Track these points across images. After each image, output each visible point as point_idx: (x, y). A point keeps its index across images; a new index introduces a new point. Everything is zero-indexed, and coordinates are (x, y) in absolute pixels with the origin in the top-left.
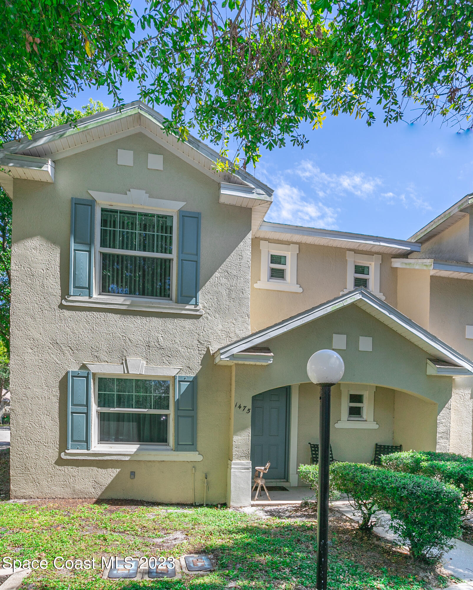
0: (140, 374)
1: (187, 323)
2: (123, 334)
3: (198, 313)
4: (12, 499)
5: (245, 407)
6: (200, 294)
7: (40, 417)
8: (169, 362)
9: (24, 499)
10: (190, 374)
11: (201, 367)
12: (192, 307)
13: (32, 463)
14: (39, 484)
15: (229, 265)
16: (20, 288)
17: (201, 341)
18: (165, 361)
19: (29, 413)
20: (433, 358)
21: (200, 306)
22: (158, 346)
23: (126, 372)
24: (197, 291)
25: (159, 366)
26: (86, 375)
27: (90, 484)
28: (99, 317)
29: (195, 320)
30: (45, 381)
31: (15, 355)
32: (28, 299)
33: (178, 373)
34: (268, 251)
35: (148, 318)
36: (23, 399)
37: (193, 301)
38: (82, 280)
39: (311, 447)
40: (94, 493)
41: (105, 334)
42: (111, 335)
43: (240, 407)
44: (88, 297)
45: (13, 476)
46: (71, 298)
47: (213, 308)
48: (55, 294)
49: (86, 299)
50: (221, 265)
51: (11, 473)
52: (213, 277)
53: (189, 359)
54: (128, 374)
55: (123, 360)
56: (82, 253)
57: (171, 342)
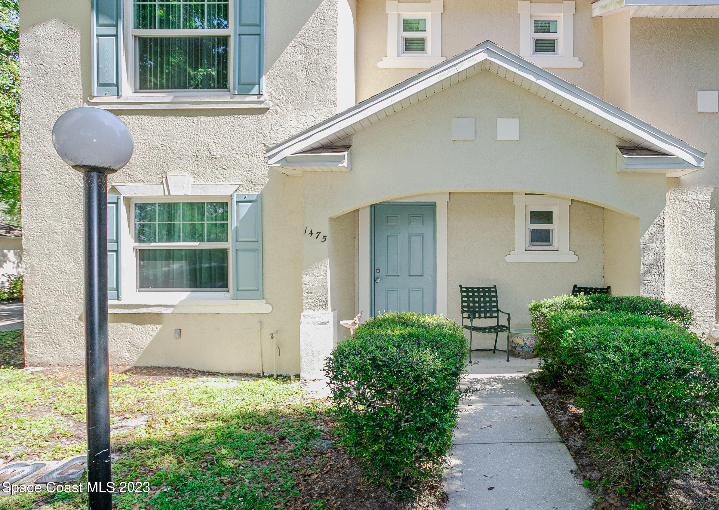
0: (185, 195)
1: (249, 121)
2: (162, 143)
3: (262, 106)
4: (27, 366)
5: (319, 233)
6: (264, 80)
7: (60, 259)
8: (224, 176)
9: (42, 366)
10: (253, 191)
11: (268, 180)
12: (255, 98)
13: (50, 319)
14: (60, 346)
15: (307, 35)
16: (31, 91)
17: (267, 145)
18: (218, 175)
19: (45, 254)
20: (627, 145)
21: (266, 96)
22: (209, 155)
23: (167, 193)
24: (261, 74)
25: (211, 183)
26: (116, 201)
27: (124, 346)
28: (131, 122)
29: (259, 116)
30: (64, 212)
31: (27, 179)
32: (42, 105)
33: (236, 191)
34: (399, 15)
35: (195, 118)
36: (38, 235)
37: (255, 90)
38: (107, 75)
39: (462, 291)
40: (128, 358)
41: (139, 144)
42: (148, 144)
43: (311, 234)
44: (116, 96)
45: (28, 336)
46: (95, 100)
47: (284, 98)
48: (75, 96)
49: (114, 99)
50: (295, 37)
51: (25, 332)
52: (284, 54)
53: (251, 170)
54: (169, 197)
55: (163, 177)
56: (107, 39)
57: (226, 149)
